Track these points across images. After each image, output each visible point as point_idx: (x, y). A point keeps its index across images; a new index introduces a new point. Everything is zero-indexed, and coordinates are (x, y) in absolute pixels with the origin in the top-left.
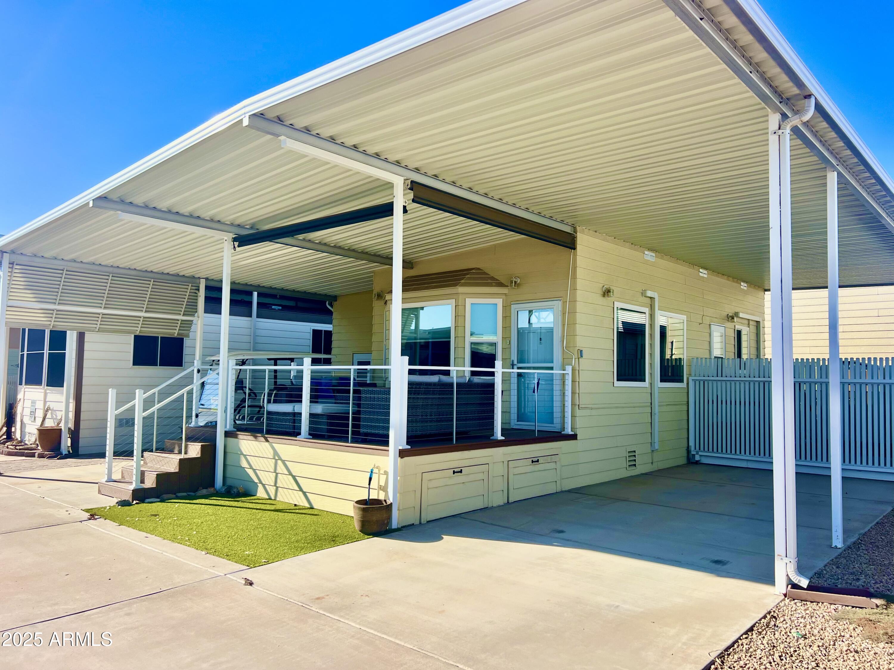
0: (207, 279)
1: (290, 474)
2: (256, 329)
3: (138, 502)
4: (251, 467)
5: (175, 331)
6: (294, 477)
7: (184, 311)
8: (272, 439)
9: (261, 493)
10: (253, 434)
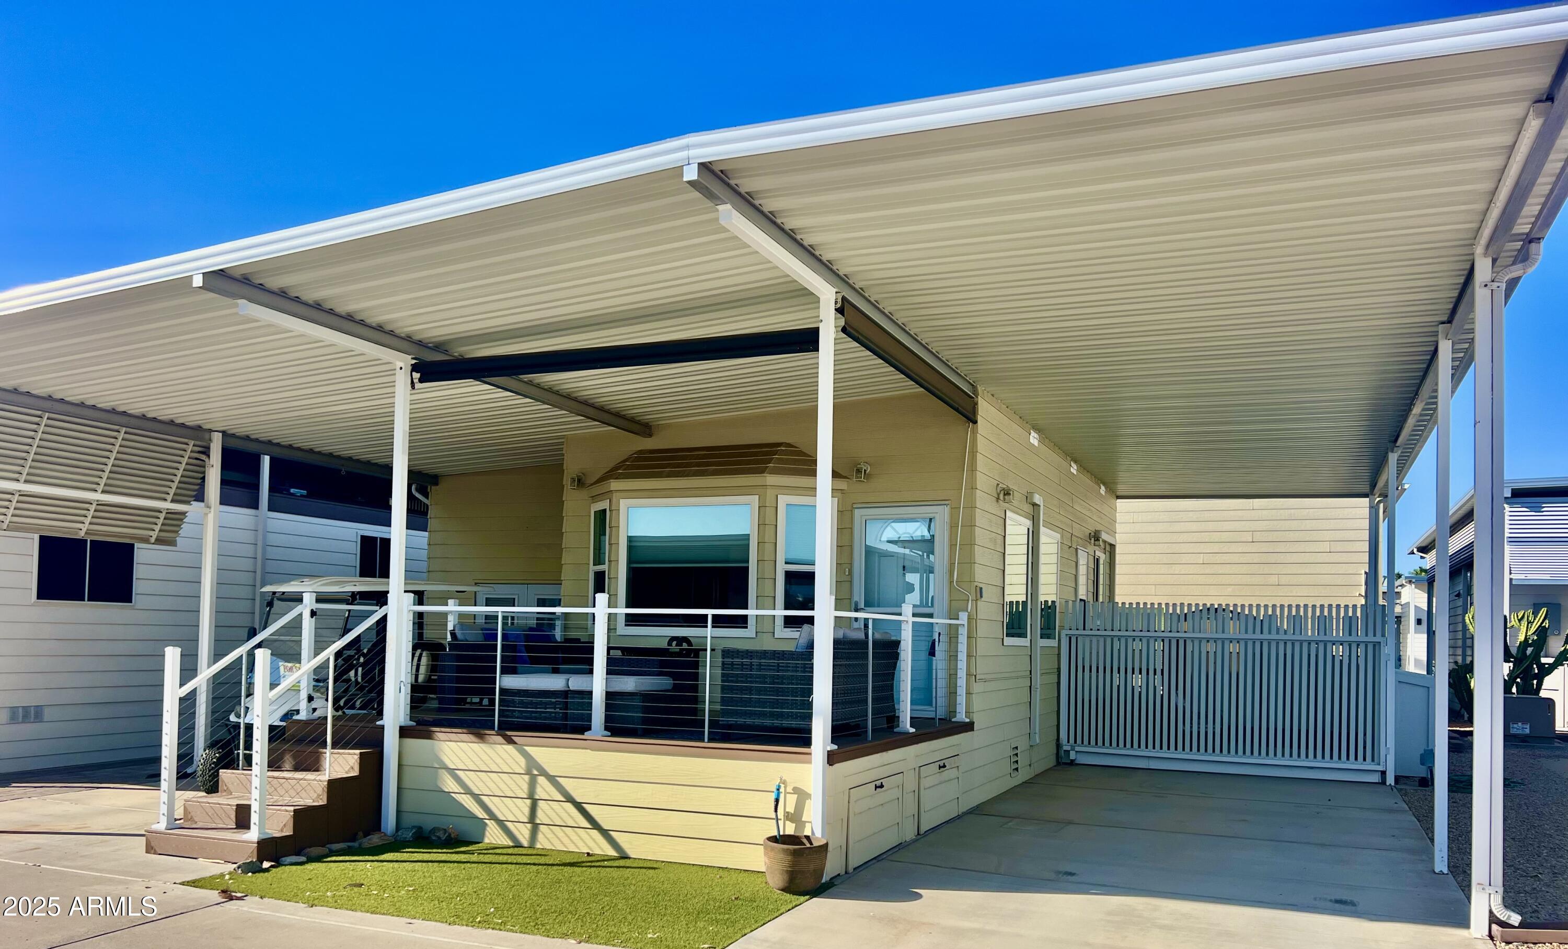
0: (224, 433)
1: (570, 800)
2: (266, 532)
3: (273, 863)
4: (468, 792)
5: (151, 533)
6: (579, 806)
7: (175, 494)
8: (520, 737)
9: (493, 836)
10: (476, 730)
